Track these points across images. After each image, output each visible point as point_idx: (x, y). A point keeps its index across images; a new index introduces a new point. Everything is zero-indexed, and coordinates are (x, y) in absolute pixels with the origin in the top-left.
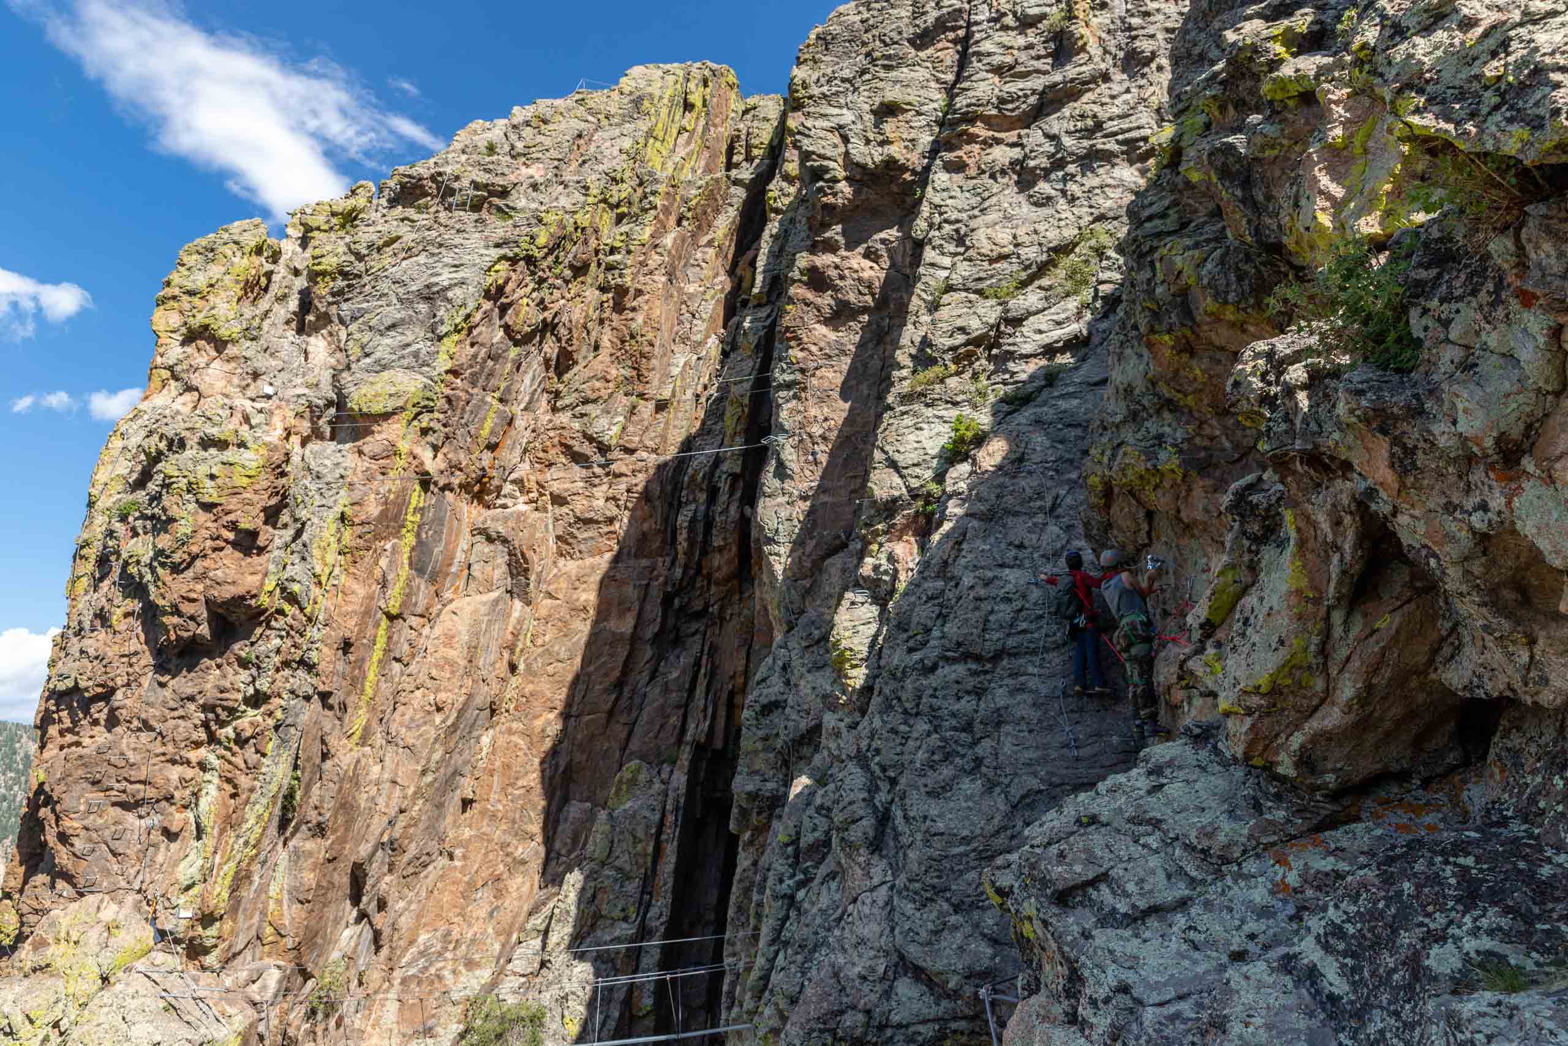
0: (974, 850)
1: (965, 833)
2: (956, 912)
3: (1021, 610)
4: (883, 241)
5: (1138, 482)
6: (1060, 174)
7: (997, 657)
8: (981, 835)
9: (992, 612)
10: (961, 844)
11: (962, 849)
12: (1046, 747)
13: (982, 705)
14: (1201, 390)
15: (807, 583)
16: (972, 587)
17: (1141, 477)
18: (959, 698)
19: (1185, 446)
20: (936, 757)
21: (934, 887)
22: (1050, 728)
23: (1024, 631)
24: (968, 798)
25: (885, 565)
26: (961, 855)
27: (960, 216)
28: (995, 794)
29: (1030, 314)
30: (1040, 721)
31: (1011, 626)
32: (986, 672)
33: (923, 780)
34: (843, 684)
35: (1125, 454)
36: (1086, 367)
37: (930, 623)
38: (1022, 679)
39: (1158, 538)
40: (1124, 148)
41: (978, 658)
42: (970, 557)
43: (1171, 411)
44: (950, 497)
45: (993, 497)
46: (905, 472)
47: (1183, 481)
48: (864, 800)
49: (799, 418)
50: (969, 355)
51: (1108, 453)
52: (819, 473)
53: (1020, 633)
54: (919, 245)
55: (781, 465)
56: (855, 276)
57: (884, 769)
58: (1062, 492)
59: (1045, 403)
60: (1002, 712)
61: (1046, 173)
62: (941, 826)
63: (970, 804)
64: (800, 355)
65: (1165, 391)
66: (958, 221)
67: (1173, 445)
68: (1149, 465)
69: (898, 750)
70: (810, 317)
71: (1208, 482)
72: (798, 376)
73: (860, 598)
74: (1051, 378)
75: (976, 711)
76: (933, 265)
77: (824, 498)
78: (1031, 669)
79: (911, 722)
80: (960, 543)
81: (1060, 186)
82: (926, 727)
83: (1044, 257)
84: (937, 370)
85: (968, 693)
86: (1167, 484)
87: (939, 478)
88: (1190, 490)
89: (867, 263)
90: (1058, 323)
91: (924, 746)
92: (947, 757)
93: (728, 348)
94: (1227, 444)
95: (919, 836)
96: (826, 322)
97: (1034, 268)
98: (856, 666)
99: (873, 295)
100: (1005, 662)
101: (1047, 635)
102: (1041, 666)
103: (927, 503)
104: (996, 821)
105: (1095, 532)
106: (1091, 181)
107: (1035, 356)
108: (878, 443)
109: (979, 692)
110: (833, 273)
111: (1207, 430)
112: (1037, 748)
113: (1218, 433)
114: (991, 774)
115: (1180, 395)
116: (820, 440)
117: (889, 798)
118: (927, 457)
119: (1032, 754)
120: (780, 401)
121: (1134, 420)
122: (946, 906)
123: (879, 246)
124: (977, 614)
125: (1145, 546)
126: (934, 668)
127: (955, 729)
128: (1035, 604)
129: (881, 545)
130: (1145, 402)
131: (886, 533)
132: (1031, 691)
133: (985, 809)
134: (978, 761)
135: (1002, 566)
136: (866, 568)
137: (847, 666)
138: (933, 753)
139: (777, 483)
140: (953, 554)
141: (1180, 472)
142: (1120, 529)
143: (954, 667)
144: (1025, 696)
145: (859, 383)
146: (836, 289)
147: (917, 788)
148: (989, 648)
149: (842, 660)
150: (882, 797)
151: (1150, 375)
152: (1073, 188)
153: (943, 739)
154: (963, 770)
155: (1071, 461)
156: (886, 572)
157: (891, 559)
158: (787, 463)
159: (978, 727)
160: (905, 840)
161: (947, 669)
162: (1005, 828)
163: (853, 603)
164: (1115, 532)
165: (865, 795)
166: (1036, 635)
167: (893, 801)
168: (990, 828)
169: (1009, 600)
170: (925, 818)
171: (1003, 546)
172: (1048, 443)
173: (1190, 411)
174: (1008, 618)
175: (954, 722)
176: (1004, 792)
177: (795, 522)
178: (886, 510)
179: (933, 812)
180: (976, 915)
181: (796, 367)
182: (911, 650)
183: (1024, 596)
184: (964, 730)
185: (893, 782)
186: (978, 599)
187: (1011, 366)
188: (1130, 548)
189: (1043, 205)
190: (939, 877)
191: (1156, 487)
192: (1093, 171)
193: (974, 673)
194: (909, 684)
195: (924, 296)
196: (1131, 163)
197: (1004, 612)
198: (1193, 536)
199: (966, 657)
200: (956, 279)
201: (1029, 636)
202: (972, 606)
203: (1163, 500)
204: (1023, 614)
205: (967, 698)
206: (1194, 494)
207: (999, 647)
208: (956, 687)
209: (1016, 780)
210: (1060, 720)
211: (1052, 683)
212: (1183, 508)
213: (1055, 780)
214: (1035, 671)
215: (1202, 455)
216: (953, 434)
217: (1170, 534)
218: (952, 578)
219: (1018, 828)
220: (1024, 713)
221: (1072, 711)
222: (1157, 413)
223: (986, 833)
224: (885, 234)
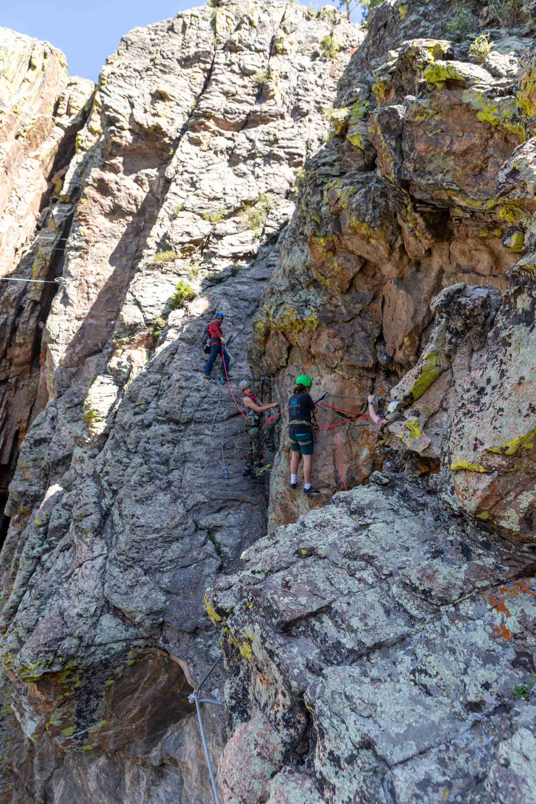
0: (161, 537)
1: (158, 526)
2: (145, 574)
3: (205, 397)
4: (147, 175)
5: (289, 327)
6: (252, 162)
7: (188, 422)
8: (167, 528)
9: (188, 396)
10: (154, 532)
11: (154, 536)
12: (210, 477)
13: (176, 450)
14: (336, 277)
15: (73, 370)
16: (178, 380)
17: (292, 324)
18: (162, 445)
19: (321, 309)
20: (144, 479)
21: (133, 559)
22: (214, 466)
23: (206, 410)
24: (161, 505)
25: (125, 363)
26: (154, 539)
27: (194, 171)
28: (178, 503)
29: (227, 234)
30: (209, 462)
31: (198, 406)
32: (180, 431)
33: (134, 493)
34: (89, 431)
35: (285, 309)
37: (150, 399)
38: (201, 437)
39: (292, 364)
40: (288, 157)
41: (177, 422)
42: (179, 363)
43: (315, 287)
44: (170, 328)
45: (196, 331)
46: (144, 309)
47: (316, 329)
48: (94, 503)
49: (82, 270)
50: (191, 250)
51: (274, 308)
52: (90, 305)
53: (203, 410)
54: (168, 182)
55: (66, 296)
56: (127, 191)
57: (110, 485)
58: (234, 335)
59: (230, 285)
60: (188, 455)
61: (245, 160)
62: (142, 521)
63: (162, 508)
64: (87, 232)
65: (314, 274)
66: (193, 173)
67: (314, 307)
68: (299, 317)
69: (121, 473)
70: (96, 209)
71: (331, 331)
72: (84, 244)
73: (107, 380)
74: (234, 272)
75: (172, 453)
76: (175, 194)
77: (91, 321)
78: (207, 432)
79: (131, 457)
80: (173, 354)
81: (252, 169)
82: (141, 461)
83: (239, 205)
84: (171, 254)
85: (168, 442)
86: (306, 330)
87: (165, 316)
88: (319, 336)
89: (136, 186)
90: (242, 243)
91: (138, 472)
92: (151, 479)
93: (41, 225)
94: (344, 311)
95: (128, 527)
96: (106, 215)
97: (232, 210)
98: (99, 421)
99: (137, 205)
100: (192, 426)
101: (218, 413)
102: (213, 431)
103: (156, 330)
104: (176, 520)
105: (254, 357)
106: (268, 169)
107: (227, 258)
108: (130, 289)
109: (175, 442)
110: (114, 186)
111: (334, 301)
112: (205, 477)
113: (340, 304)
114: (176, 491)
115: (323, 278)
116: (93, 286)
117: (111, 503)
118: (159, 303)
119: (201, 481)
120: (70, 257)
121: (292, 290)
122: (140, 570)
123: (144, 177)
124: (179, 396)
125: (282, 367)
126: (149, 426)
127: (158, 463)
128: (214, 394)
129: (124, 350)
130: (301, 280)
131: (127, 343)
132: (206, 444)
133: (171, 512)
134: (170, 483)
135: (197, 371)
136: (113, 363)
137: (93, 420)
138: (143, 477)
139: (62, 306)
140: (169, 359)
141: (316, 323)
142: (270, 355)
143: (162, 426)
144: (202, 447)
145: (121, 256)
146: (114, 196)
147: (131, 498)
148: (184, 417)
149: (90, 416)
150: (106, 501)
151: (307, 263)
152: (257, 170)
153: (150, 469)
154: (160, 488)
155: (240, 319)
156: (125, 367)
157: (129, 359)
158: (70, 296)
159: (172, 463)
160: (118, 529)
161: (157, 427)
162: (182, 524)
163: (102, 383)
164: (267, 358)
165: (96, 500)
166: (212, 413)
167: (113, 504)
168: (173, 524)
169: (199, 390)
170: (133, 516)
171: (198, 359)
172: (229, 307)
173: (326, 289)
174: (197, 401)
175: (158, 459)
176: (185, 503)
177: (71, 332)
178: (130, 329)
179: (139, 513)
180: (158, 576)
181: (83, 238)
182: (136, 414)
183: (208, 389)
184: (163, 464)
185: (115, 492)
186: (181, 388)
187: (213, 260)
188: (274, 368)
189: (241, 177)
190: (137, 553)
191: (300, 331)
192: (270, 165)
193: (174, 431)
194: (132, 434)
195: (168, 209)
196: (290, 166)
197: (195, 397)
198: (314, 363)
199: (169, 421)
200: (188, 205)
201: (208, 413)
202: (177, 391)
203: (302, 340)
204: (206, 399)
205: (167, 445)
206: (321, 337)
207: (190, 417)
208: (162, 438)
209: (191, 496)
210: (220, 462)
211: (218, 441)
212: (313, 345)
213: (214, 496)
214: (209, 433)
215: (330, 315)
216: (176, 292)
217: (300, 361)
218: (167, 374)
219: (189, 524)
220: (200, 457)
221: (228, 458)
222: (307, 287)
223: (170, 526)
224: (149, 171)
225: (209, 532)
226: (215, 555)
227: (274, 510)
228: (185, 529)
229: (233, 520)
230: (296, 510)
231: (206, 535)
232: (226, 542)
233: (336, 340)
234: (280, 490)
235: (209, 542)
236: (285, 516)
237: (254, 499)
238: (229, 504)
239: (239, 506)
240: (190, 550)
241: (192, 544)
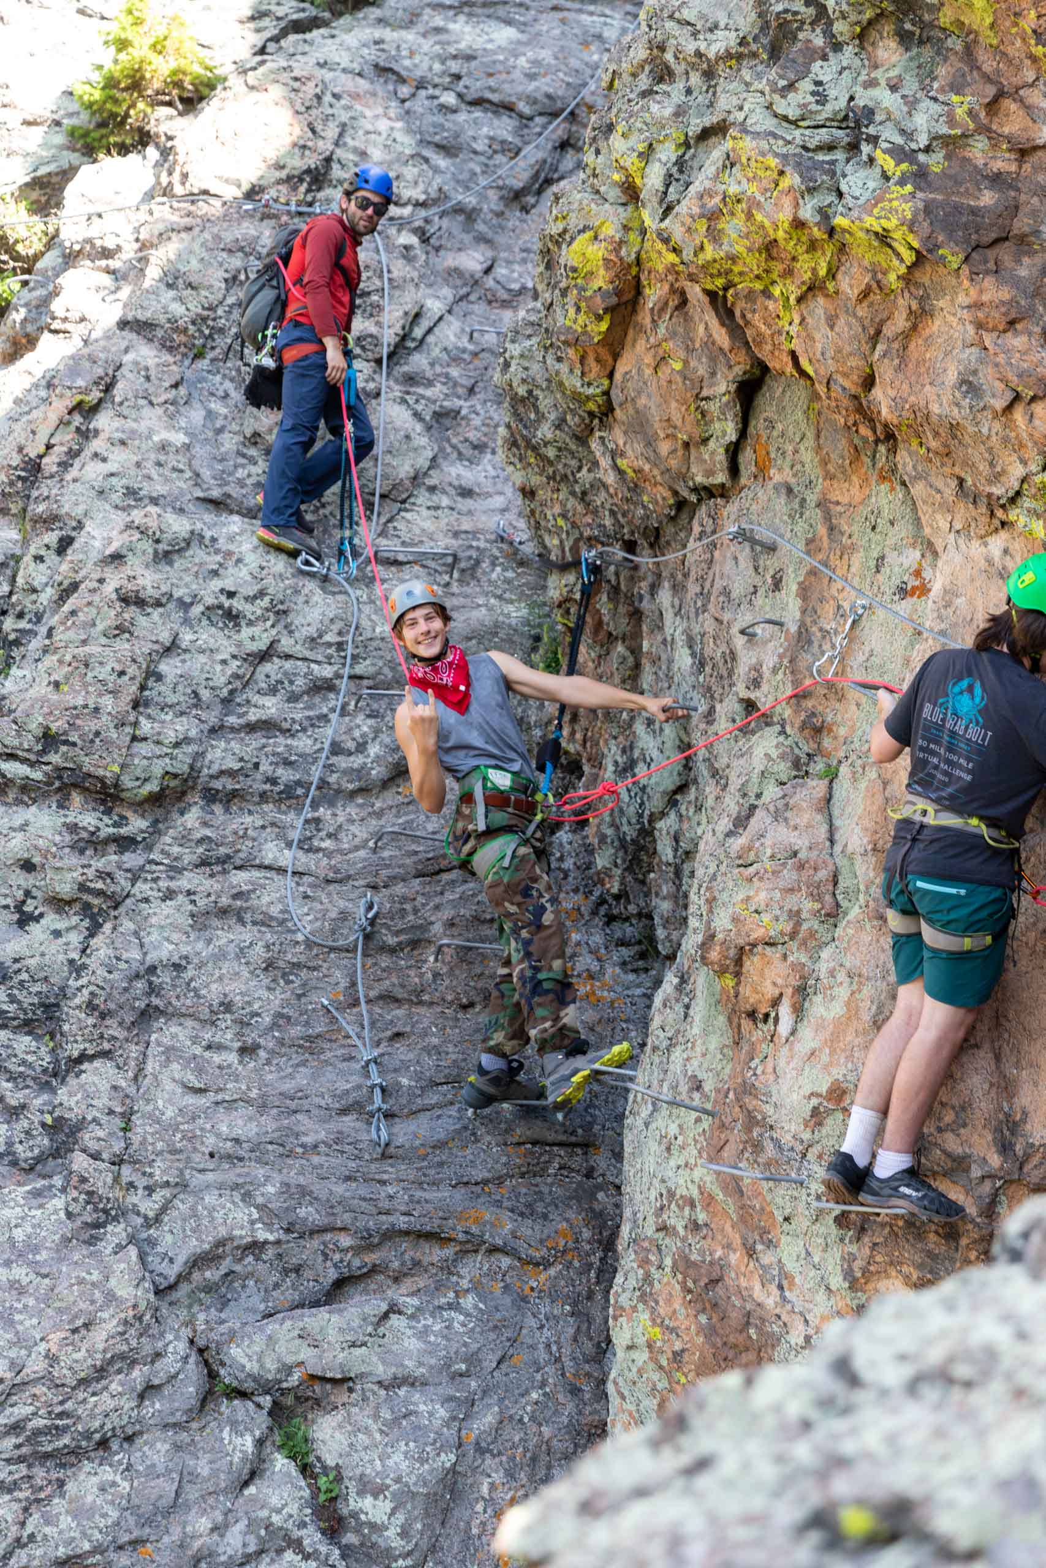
0: (15, 1427)
3: (264, 656)
5: (753, 263)
8: (48, 1379)
9: (171, 648)
12: (291, 1104)
16: (117, 558)
17: (770, 248)
18: (25, 920)
19: (936, 162)
22: (311, 1045)
23: (267, 726)
28: (106, 1247)
30: (281, 1019)
31: (227, 701)
32: (125, 843)
35: (730, 162)
38: (240, 879)
39: (761, 473)
41: (106, 795)
42: (119, 459)
43: (905, 39)
44: (71, 258)
45: (216, 278)
47: (907, 279)
51: (667, 153)
53: (252, 728)
58: (435, 306)
60: (164, 978)
63: (20, 1272)
67: (900, 154)
68: (807, 213)
71: (993, 292)
75: (77, 968)
78: (272, 851)
80: (87, 410)
85: (59, 904)
86: (849, 284)
88: (920, 316)
100: (192, 818)
101: (337, 749)
102: (306, 845)
104: (99, 1337)
105: (545, 431)
109: (94, 907)
111: (1013, 122)
112: (263, 1107)
114: (101, 1179)
118: (14, 119)
119: (243, 1125)
121: (775, 53)
124: (123, 646)
125: (708, 492)
128: (313, 641)
132: (265, 922)
133: (68, 1293)
134: (63, 1135)
135: (218, 505)
140: (66, 438)
141: (906, 243)
142: (640, 426)
143: (20, 816)
144: (246, 934)
148: (148, 766)
154: (11, 1158)
155: (469, 215)
162: (129, 1360)
164: (618, 437)
166: (303, 743)
168: (79, 1358)
169: (232, 617)
171: (229, 443)
172: (407, 144)
173: (969, 52)
174: (220, 679)
176: (145, 1247)
183: (280, 612)
184: (27, 1026)
186: (131, 600)
188: (658, 496)
191: (813, 288)
193: (93, 843)
197: (211, 655)
198: (889, 475)
199: (66, 785)
201: (280, 743)
202: (108, 618)
203: (823, 336)
204: (272, 668)
205: (52, 920)
206: (935, 326)
207: (182, 767)
208: (21, 879)
209: (182, 1206)
210: (346, 1022)
211: (334, 901)
212: (885, 372)
213: (308, 1213)
214: (286, 858)
215: (987, 198)
216: (107, 57)
217: (807, 456)
218: (50, 521)
219: (169, 1364)
220: (235, 989)
221: (388, 998)
222: (861, 37)
223: (61, 1372)
225: (277, 1412)
226: (312, 1537)
227: (645, 1296)
228: (149, 1390)
229: (413, 1344)
230: (769, 1299)
231: (262, 1420)
232: (370, 1465)
233: (1017, 341)
234: (684, 1184)
235: (281, 1463)
236: (710, 1332)
237: (529, 1230)
239: (448, 1268)
240: (176, 1505)
241: (186, 1477)
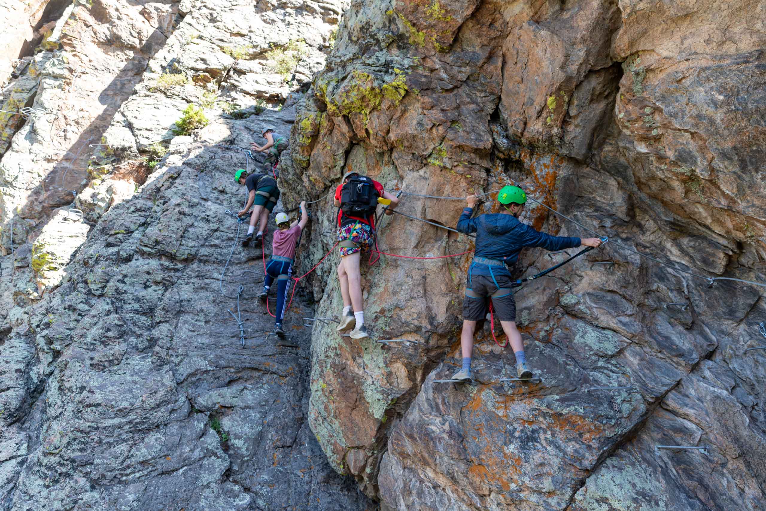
0: (130, 422)
1: (125, 404)
2: (93, 488)
3: (216, 231)
4: (156, 9)
5: (358, 104)
6: (283, 11)
7: (188, 260)
8: (142, 408)
9: (192, 225)
10: (116, 415)
11: (117, 421)
12: (218, 335)
13: (168, 294)
14: (434, 26)
15: (33, 222)
16: (179, 205)
17: (363, 98)
18: (146, 287)
19: (410, 71)
20: (110, 334)
21: (73, 461)
22: (225, 321)
23: (216, 246)
24: (135, 373)
25: (103, 194)
26: (114, 427)
27: (215, 8)
28: (163, 372)
29: (251, 71)
30: (216, 315)
31: (206, 239)
32: (176, 270)
33: (91, 354)
34: (36, 283)
35: (353, 78)
36: (281, 114)
37: (133, 227)
38: (207, 281)
40: (323, 11)
41: (172, 258)
42: (180, 187)
43: (399, 47)
44: (171, 154)
45: (207, 157)
46: (138, 132)
47: (401, 102)
48: (18, 371)
49: (58, 102)
50: (206, 80)
51: (333, 83)
53: (212, 246)
54: (182, 16)
55: (33, 131)
56: (131, 22)
57: (50, 341)
59: (253, 122)
60: (185, 303)
61: (274, 8)
62: (98, 397)
63: (136, 378)
64: (72, 59)
65: (401, 25)
66: (212, 9)
67: (400, 70)
68: (376, 84)
69: (72, 326)
70: (87, 35)
71: (427, 99)
72: (66, 73)
73: (73, 216)
74: (258, 111)
75: (160, 300)
76: (190, 25)
78: (216, 275)
79: (93, 302)
80: (174, 178)
81: (282, 17)
82: (107, 307)
83: (266, 46)
84: (180, 77)
85: (157, 283)
86: (384, 106)
87: (166, 142)
88: (404, 112)
89: (142, 18)
90: (269, 83)
91: (101, 323)
92: (122, 335)
93: (18, 73)
94: (445, 76)
95: (70, 407)
96: (100, 44)
97: (258, 50)
98: (55, 269)
99: (141, 40)
100: (195, 266)
101: (234, 253)
102: (225, 274)
103: (151, 159)
104: (159, 396)
105: (290, 177)
106: (300, 18)
107: (251, 95)
108: (121, 109)
109: (167, 285)
110: (114, 14)
111: (429, 64)
112: (211, 335)
113: (437, 66)
114: (163, 353)
115: (414, 30)
116: (73, 123)
117: (48, 371)
118: (160, 127)
119: (205, 340)
120: (45, 86)
122: (82, 481)
123: (152, 10)
124: (179, 223)
126: (128, 259)
127: (136, 312)
128: (228, 228)
129: (103, 181)
130: (380, 36)
131: (109, 172)
132: (213, 291)
133: (150, 383)
134: (153, 342)
136: (86, 195)
137: (45, 267)
138: (108, 330)
139: (27, 143)
140: (167, 184)
141: (403, 89)
142: (317, 166)
143: (147, 261)
144: (208, 294)
145: (115, 94)
146: (112, 24)
147: (83, 361)
148: (184, 252)
149: (40, 262)
150: (42, 368)
151: (390, 12)
152: (288, 18)
153: (121, 319)
154: (136, 348)
156: (102, 200)
157: (110, 190)
158: (39, 131)
159: (159, 314)
160: (52, 412)
161: (141, 261)
162: (167, 402)
163: (65, 219)
164: (311, 172)
165: (21, 366)
166: (225, 251)
167: (51, 374)
168: (152, 401)
169: (208, 221)
170: (83, 388)
171: (209, 190)
173: (417, 48)
174: (204, 233)
175: (136, 306)
176: (175, 372)
177: (35, 175)
178: (115, 155)
179: (93, 384)
180: (116, 490)
181: (66, 65)
182: (109, 245)
183: (220, 221)
184: (145, 314)
185: (57, 354)
186: (182, 214)
187: (233, 94)
188: (320, 186)
189: (269, 23)
190: (82, 450)
191: (374, 109)
192: (302, 16)
193: (168, 269)
194: (99, 269)
195: (180, 38)
196: (324, 21)
197: (202, 229)
199: (161, 254)
200: (205, 34)
201: (219, 250)
202: (176, 217)
203: (376, 122)
204: (218, 234)
205: (154, 287)
206: (408, 114)
207: (193, 251)
208: (146, 276)
209: (186, 360)
210: (234, 315)
211: (232, 287)
212: (393, 128)
213: (222, 362)
214: (220, 277)
215: (424, 80)
216: (183, 116)
217: (363, 165)
218: (162, 197)
219: (180, 403)
220: (204, 307)
221: (245, 310)
222: (388, 47)
223: (146, 406)
224: (159, 5)
225: (211, 416)
226: (220, 452)
227: (322, 375)
228: (173, 411)
229: (250, 397)
230: (361, 372)
231: (206, 419)
232: (238, 430)
233: (434, 112)
234: (333, 344)
235: (212, 431)
236: (341, 384)
237: (282, 367)
238: (243, 374)
239: (260, 378)
240: (180, 444)
241: (182, 436)
